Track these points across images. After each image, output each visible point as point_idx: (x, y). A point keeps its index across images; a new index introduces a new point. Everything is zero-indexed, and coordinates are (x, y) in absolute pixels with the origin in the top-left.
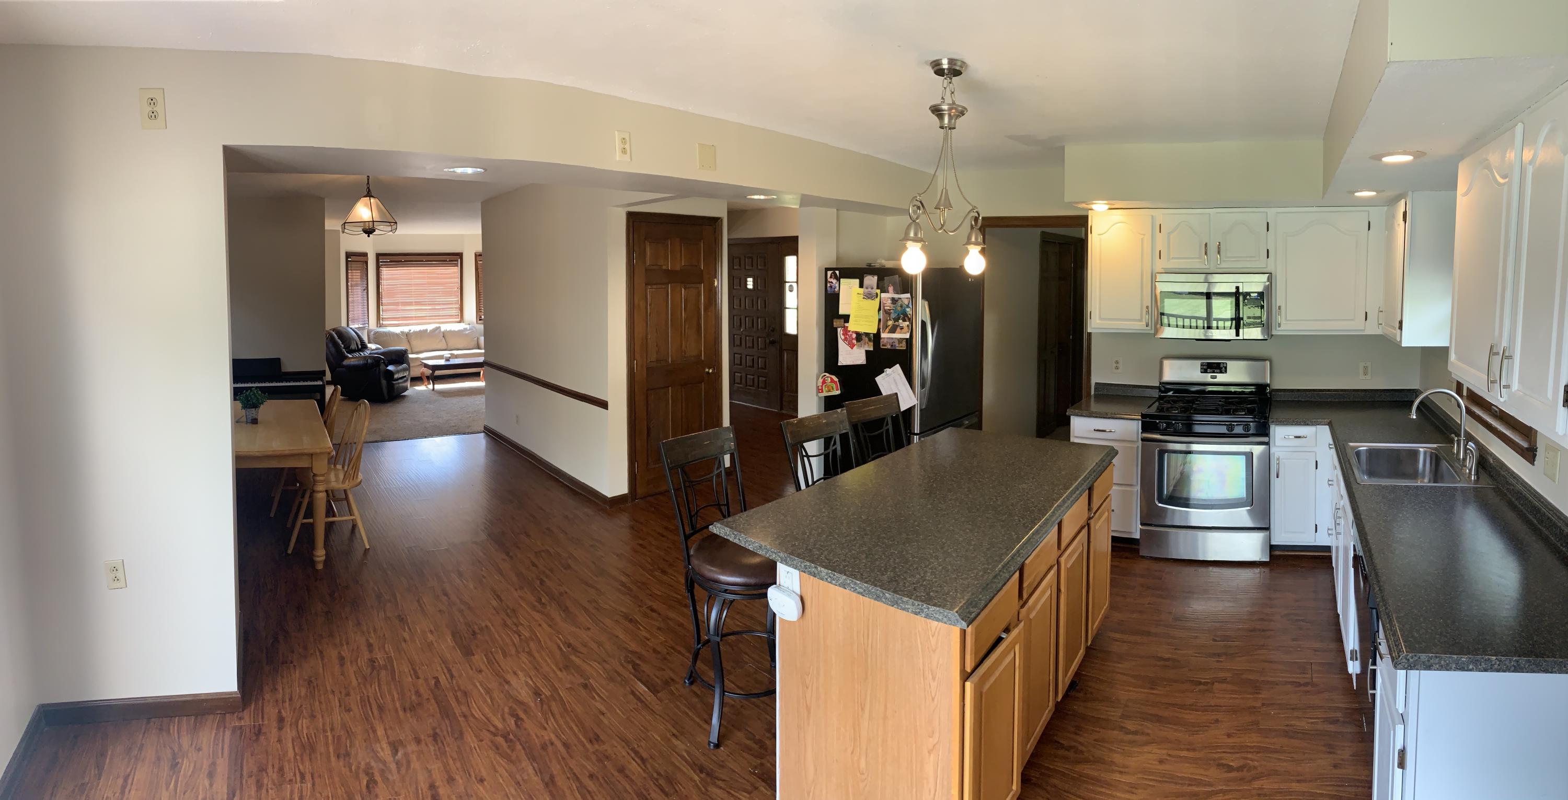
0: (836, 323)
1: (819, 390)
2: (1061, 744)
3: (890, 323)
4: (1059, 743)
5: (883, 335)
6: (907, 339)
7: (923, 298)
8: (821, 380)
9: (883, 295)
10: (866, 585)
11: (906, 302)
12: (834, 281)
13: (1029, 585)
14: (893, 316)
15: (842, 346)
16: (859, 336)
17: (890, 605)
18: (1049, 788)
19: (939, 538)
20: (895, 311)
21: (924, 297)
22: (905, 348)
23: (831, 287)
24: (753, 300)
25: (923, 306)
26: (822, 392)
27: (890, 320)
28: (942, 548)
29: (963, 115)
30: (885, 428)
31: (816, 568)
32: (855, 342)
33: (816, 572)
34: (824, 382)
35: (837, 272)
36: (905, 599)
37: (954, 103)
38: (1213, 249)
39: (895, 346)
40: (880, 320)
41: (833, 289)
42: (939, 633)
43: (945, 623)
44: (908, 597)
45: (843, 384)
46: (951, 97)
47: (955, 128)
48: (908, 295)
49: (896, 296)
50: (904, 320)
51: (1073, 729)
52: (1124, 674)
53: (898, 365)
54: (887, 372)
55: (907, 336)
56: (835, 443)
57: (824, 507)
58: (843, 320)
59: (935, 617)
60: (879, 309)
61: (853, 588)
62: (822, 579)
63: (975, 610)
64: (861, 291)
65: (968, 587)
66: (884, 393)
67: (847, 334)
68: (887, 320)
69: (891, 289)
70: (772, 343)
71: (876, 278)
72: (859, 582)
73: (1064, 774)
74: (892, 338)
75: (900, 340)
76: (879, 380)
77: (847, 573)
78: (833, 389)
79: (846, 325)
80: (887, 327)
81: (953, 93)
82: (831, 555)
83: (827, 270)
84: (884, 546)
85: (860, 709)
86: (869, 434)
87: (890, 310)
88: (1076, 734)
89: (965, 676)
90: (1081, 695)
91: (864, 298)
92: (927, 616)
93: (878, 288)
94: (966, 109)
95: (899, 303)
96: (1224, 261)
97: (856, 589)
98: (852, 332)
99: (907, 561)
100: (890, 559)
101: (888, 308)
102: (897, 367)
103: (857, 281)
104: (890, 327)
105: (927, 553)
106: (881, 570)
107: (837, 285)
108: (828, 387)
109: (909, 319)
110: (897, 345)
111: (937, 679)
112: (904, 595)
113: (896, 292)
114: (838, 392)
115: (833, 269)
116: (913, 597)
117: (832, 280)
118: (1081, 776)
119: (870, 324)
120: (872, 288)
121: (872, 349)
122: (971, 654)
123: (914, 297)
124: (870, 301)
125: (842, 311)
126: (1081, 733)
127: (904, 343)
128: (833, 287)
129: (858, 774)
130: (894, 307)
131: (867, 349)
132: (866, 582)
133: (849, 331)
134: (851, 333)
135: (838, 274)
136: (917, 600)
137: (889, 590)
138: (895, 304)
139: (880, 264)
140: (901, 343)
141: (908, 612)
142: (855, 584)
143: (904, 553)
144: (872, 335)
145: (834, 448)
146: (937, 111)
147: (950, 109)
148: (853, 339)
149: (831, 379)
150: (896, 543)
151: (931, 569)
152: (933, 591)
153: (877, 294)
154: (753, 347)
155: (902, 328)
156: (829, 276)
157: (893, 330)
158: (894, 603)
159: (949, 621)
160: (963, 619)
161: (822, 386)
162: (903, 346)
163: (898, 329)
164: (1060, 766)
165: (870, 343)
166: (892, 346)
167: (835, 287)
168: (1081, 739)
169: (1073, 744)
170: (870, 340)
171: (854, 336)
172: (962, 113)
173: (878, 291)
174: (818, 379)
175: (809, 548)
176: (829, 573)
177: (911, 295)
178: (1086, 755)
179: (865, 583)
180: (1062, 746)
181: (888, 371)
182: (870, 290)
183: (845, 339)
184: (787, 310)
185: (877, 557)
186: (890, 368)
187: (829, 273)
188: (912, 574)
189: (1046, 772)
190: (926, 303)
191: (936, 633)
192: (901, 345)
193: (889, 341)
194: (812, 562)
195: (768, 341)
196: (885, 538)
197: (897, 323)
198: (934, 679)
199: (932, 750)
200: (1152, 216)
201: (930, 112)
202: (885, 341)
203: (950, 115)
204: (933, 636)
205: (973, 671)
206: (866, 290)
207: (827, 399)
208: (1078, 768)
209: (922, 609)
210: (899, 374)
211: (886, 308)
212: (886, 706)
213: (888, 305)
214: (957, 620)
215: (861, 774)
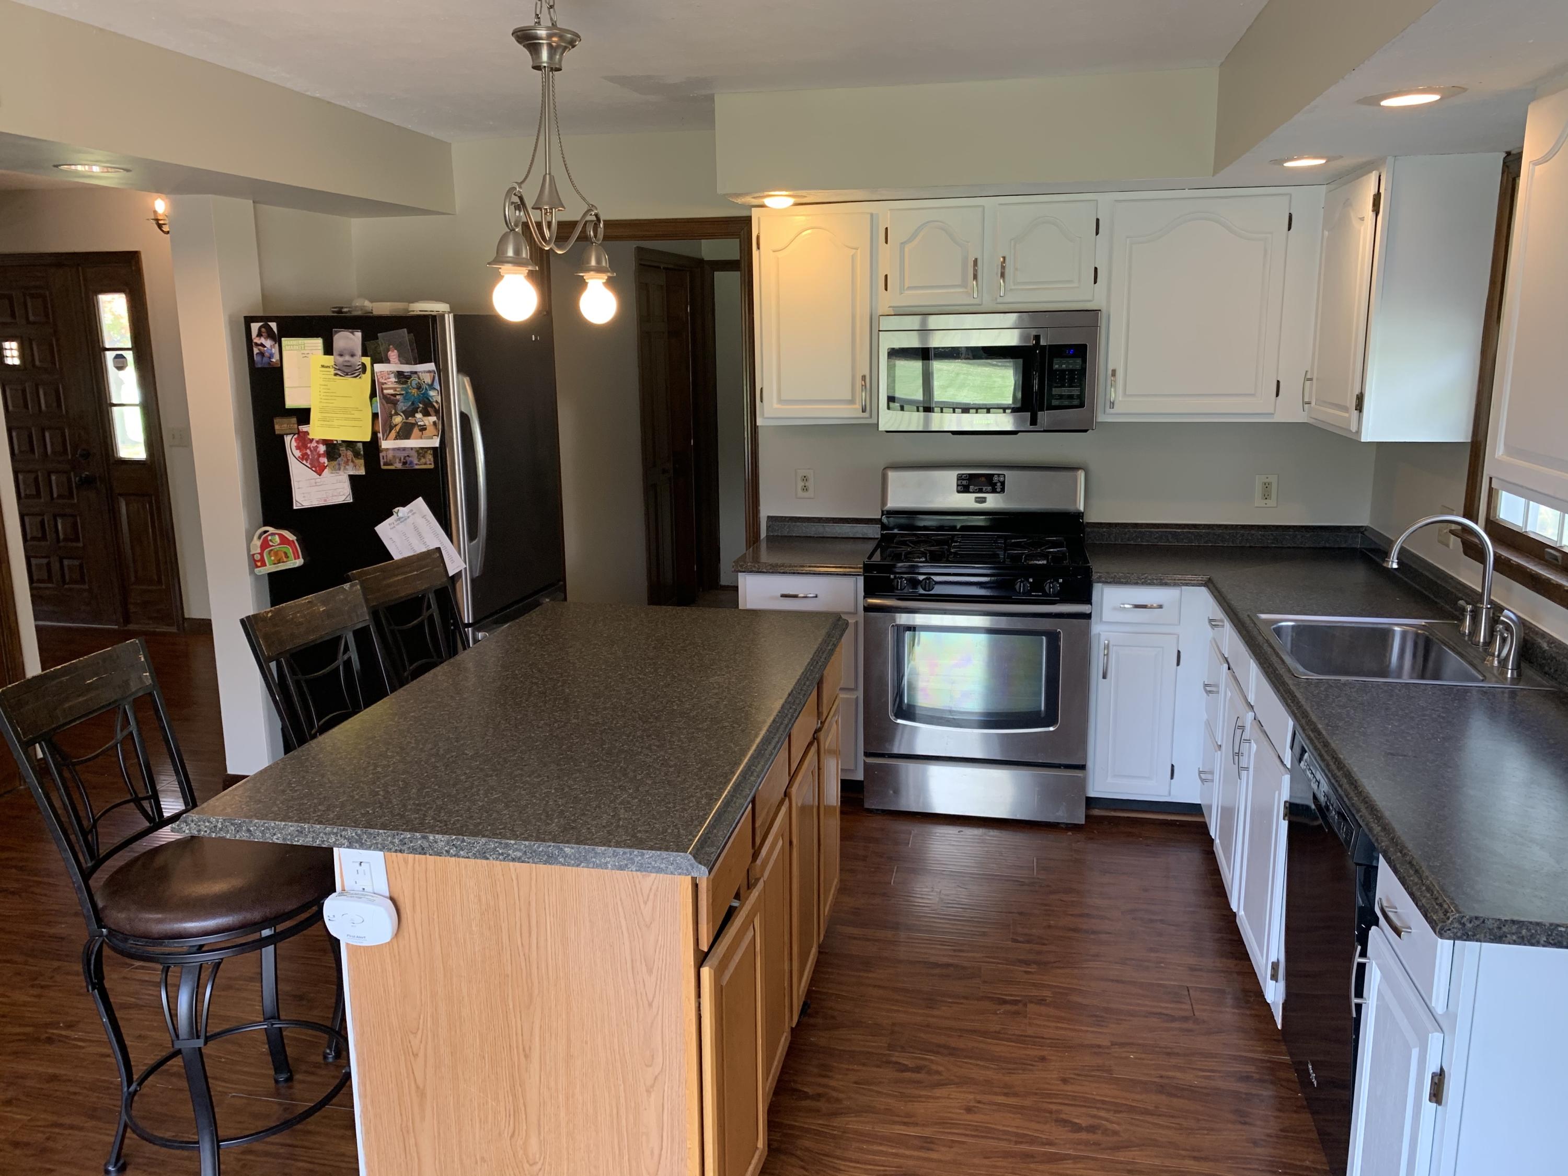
0: (280, 426)
1: (255, 562)
2: (805, 1092)
3: (398, 420)
4: (800, 1091)
5: (385, 444)
6: (434, 449)
7: (459, 370)
8: (257, 543)
9: (378, 367)
10: (527, 843)
11: (427, 379)
12: (268, 343)
13: (763, 824)
14: (402, 406)
15: (299, 473)
16: (333, 449)
17: (573, 865)
18: (799, 1153)
19: (613, 763)
20: (406, 397)
21: (462, 368)
22: (432, 466)
23: (262, 354)
24: (24, 391)
25: (462, 387)
26: (264, 564)
27: (397, 414)
28: (625, 775)
29: (573, 46)
30: (425, 614)
31: (424, 837)
32: (324, 460)
33: (426, 844)
34: (265, 545)
35: (274, 325)
36: (600, 849)
37: (554, 25)
38: (988, 270)
39: (411, 463)
40: (375, 416)
41: (265, 360)
42: (655, 895)
43: (672, 873)
44: (604, 845)
45: (307, 546)
46: (549, 13)
47: (559, 70)
48: (431, 366)
49: (406, 368)
50: (426, 414)
51: (816, 1070)
52: (879, 987)
53: (420, 499)
54: (400, 514)
55: (436, 443)
56: (346, 649)
57: (388, 749)
58: (294, 420)
59: (654, 867)
60: (373, 394)
61: (502, 854)
62: (439, 854)
63: (713, 850)
64: (329, 360)
65: (692, 821)
66: (397, 556)
67: (306, 448)
68: (391, 416)
69: (393, 355)
70: (87, 482)
71: (359, 334)
72: (513, 842)
73: (818, 1133)
74: (404, 449)
75: (422, 452)
76: (384, 530)
77: (487, 833)
78: (287, 557)
79: (303, 428)
80: (391, 428)
81: (551, 7)
82: (443, 814)
83: (249, 320)
84: (527, 786)
85: (522, 1057)
86: (400, 628)
87: (394, 395)
88: (825, 1076)
89: (701, 959)
90: (819, 1021)
91: (336, 375)
92: (641, 868)
93: (365, 354)
94: (578, 36)
95: (414, 381)
96: (1011, 290)
97: (509, 855)
98: (318, 442)
99: (576, 800)
100: (548, 802)
101: (391, 392)
102: (420, 502)
103: (318, 342)
104: (398, 428)
105: (604, 784)
106: (541, 819)
107: (275, 350)
108: (276, 554)
109: (437, 412)
110: (416, 461)
111: (655, 971)
112: (597, 844)
113: (404, 360)
114: (299, 562)
115: (265, 319)
116: (612, 844)
117: (262, 340)
118: (844, 1132)
119: (356, 423)
120: (353, 355)
121: (362, 472)
122: (707, 924)
123: (442, 371)
124: (349, 381)
125: (292, 401)
126: (830, 1074)
127: (430, 457)
128: (267, 354)
129: (526, 1166)
130: (402, 389)
131: (351, 473)
132: (526, 839)
133: (311, 441)
134: (314, 444)
135: (275, 329)
136: (621, 847)
137: (568, 842)
138: (406, 383)
139: (362, 307)
140: (424, 457)
141: (607, 868)
142: (507, 845)
143: (567, 790)
144: (360, 445)
145: (346, 657)
146: (526, 38)
147: (549, 37)
148: (319, 455)
149: (281, 536)
150: (546, 779)
151: (621, 803)
152: (640, 831)
153: (364, 366)
154: (38, 495)
155: (423, 429)
156: (254, 332)
157: (405, 433)
158: (579, 861)
159: (680, 870)
160: (700, 863)
161: (261, 554)
162: (428, 463)
163: (416, 431)
164: (815, 1123)
165: (357, 461)
166: (405, 463)
167: (271, 356)
168: (832, 1083)
169: (820, 1090)
170: (357, 455)
171: (322, 449)
172: (572, 44)
173: (367, 360)
174: (249, 540)
175: (397, 811)
176: (453, 841)
177: (437, 365)
178: (846, 1103)
179: (524, 840)
180: (806, 1096)
181: (401, 511)
182: (347, 358)
183: (304, 457)
184: (115, 409)
185: (523, 803)
186: (404, 505)
187: (255, 327)
188: (594, 815)
189: (790, 1132)
190: (466, 381)
191: (651, 897)
192: (423, 460)
193: (399, 454)
194: (413, 830)
195: (75, 479)
196: (522, 775)
197: (411, 420)
198: (650, 971)
199: (652, 1086)
200: (872, 215)
201: (513, 39)
202: (390, 454)
203: (550, 45)
204: (645, 903)
205: (711, 947)
206: (341, 359)
207: (274, 578)
208: (837, 1122)
209: (632, 859)
210: (424, 517)
211: (385, 392)
212: (569, 1040)
213: (391, 385)
214: (691, 865)
215: (531, 1165)
